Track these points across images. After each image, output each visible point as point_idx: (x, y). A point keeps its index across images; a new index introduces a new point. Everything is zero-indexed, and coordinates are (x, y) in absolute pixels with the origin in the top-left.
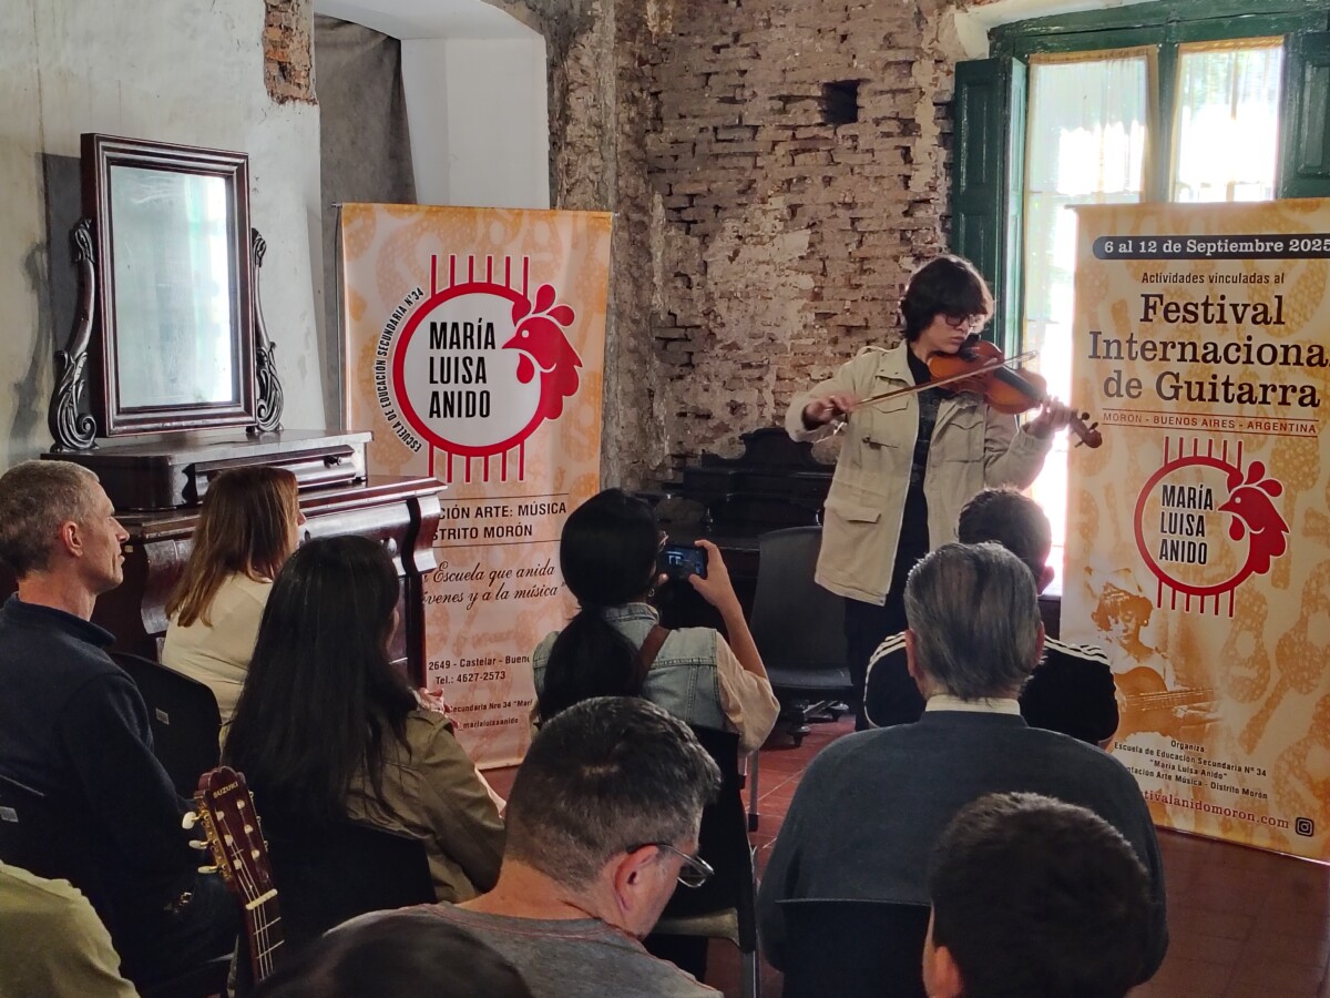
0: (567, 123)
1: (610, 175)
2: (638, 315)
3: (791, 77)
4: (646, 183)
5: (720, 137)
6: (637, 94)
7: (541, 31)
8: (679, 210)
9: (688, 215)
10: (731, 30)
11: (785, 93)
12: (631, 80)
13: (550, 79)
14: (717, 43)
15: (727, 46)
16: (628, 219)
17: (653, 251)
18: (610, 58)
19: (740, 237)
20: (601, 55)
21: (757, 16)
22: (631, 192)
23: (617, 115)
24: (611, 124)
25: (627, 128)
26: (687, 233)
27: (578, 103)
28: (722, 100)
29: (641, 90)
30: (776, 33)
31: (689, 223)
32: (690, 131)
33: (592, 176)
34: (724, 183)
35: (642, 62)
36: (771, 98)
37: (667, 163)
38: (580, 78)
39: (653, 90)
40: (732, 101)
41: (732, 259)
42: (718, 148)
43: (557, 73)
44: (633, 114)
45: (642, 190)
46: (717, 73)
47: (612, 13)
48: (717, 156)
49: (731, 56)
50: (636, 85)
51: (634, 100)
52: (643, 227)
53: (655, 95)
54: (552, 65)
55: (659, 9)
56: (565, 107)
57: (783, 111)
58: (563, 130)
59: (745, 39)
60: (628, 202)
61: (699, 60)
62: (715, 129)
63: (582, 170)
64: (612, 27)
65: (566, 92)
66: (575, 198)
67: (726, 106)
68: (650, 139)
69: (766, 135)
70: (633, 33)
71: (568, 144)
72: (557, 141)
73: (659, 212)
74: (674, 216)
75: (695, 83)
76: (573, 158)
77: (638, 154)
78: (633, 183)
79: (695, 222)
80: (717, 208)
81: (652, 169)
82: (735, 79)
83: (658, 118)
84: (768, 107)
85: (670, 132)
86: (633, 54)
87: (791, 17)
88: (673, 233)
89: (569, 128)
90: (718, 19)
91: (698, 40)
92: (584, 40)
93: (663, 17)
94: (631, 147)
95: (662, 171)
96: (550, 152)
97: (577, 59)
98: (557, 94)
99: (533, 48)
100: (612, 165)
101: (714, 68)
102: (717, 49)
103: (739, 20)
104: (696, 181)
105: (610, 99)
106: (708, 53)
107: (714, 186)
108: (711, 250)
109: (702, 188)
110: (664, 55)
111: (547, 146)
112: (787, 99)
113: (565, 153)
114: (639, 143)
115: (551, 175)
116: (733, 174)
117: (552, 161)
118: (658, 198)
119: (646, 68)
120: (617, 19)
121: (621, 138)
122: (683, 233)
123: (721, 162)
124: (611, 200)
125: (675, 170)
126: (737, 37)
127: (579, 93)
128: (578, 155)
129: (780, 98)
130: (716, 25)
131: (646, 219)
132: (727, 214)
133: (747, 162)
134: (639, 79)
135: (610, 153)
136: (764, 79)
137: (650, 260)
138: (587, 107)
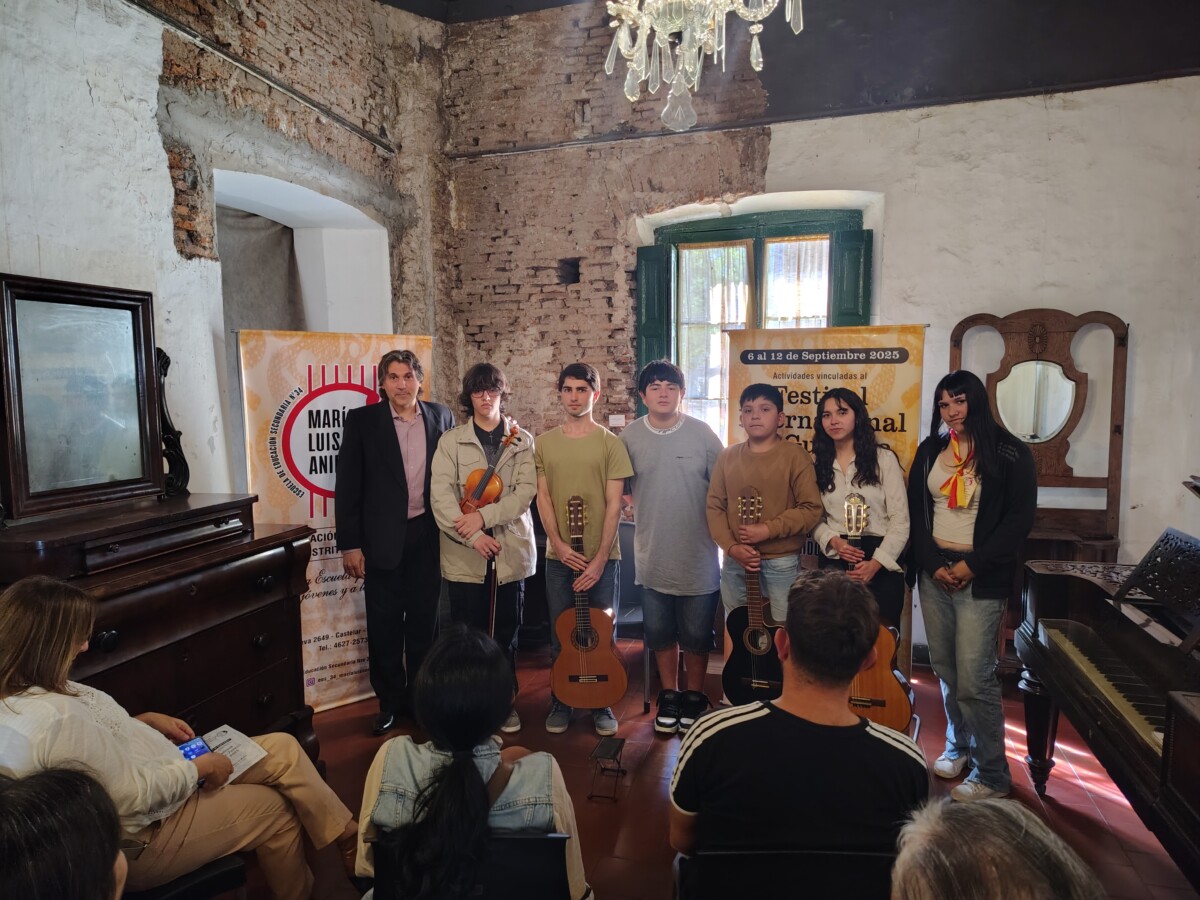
0: (403, 282)
1: (431, 314)
2: (450, 398)
3: (539, 256)
4: (453, 318)
5: (497, 291)
6: (446, 266)
7: (384, 224)
8: (473, 335)
9: (478, 338)
10: (502, 228)
11: (535, 265)
12: (442, 257)
13: (391, 255)
14: (494, 235)
15: (500, 237)
16: (442, 340)
17: (458, 359)
18: (429, 243)
19: (511, 351)
20: (423, 243)
21: (518, 220)
22: (443, 324)
23: (434, 278)
24: (430, 283)
25: (440, 286)
26: (479, 348)
27: (409, 270)
28: (498, 269)
29: (448, 264)
30: (530, 230)
31: (479, 342)
32: (479, 288)
33: (419, 314)
34: (500, 319)
35: (449, 246)
36: (528, 268)
37: (465, 307)
38: (411, 256)
39: (456, 263)
40: (504, 270)
41: (506, 364)
42: (496, 298)
43: (396, 251)
44: (443, 277)
45: (450, 323)
46: (494, 253)
47: (429, 217)
48: (495, 303)
49: (502, 243)
50: (445, 261)
51: (443, 269)
52: (451, 345)
53: (457, 266)
54: (392, 247)
55: (458, 215)
56: (401, 272)
57: (535, 276)
58: (401, 287)
59: (510, 233)
60: (442, 330)
61: (484, 246)
62: (494, 287)
63: (413, 311)
64: (429, 225)
65: (402, 263)
66: (409, 327)
67: (500, 273)
68: (454, 292)
69: (525, 290)
70: (442, 228)
71: (404, 295)
72: (396, 293)
73: (461, 336)
74: (470, 338)
75: (481, 259)
76: (407, 303)
77: (448, 302)
78: (444, 318)
79: (483, 342)
80: (496, 334)
81: (456, 311)
82: (505, 257)
83: (459, 280)
84: (525, 273)
85: (467, 288)
86: (443, 242)
87: (537, 220)
88: (470, 348)
89: (404, 285)
90: (494, 221)
91: (482, 234)
92: (412, 232)
93: (460, 220)
94: (442, 297)
95: (463, 311)
96: (392, 300)
97: (408, 243)
98: (396, 264)
99: (381, 236)
100: (431, 308)
101: (492, 250)
102: (494, 239)
103: (507, 222)
104: (484, 318)
105: (429, 267)
106: (488, 242)
107: (493, 321)
108: (494, 358)
109: (486, 322)
110: (462, 243)
111: (389, 296)
112: (536, 269)
113: (402, 301)
114: (448, 295)
115: (393, 313)
116: (506, 314)
117: (394, 306)
118: (460, 328)
119: (451, 250)
120: (433, 221)
121: (437, 292)
122: (476, 348)
123: (498, 306)
124: (432, 329)
125: (470, 311)
126: (505, 232)
127: (410, 264)
128: (410, 301)
129: (533, 268)
130: (493, 225)
131: (453, 340)
132: (503, 337)
133: (514, 307)
134: (446, 256)
135: (430, 301)
136: (523, 257)
137: (456, 364)
138: (415, 273)
